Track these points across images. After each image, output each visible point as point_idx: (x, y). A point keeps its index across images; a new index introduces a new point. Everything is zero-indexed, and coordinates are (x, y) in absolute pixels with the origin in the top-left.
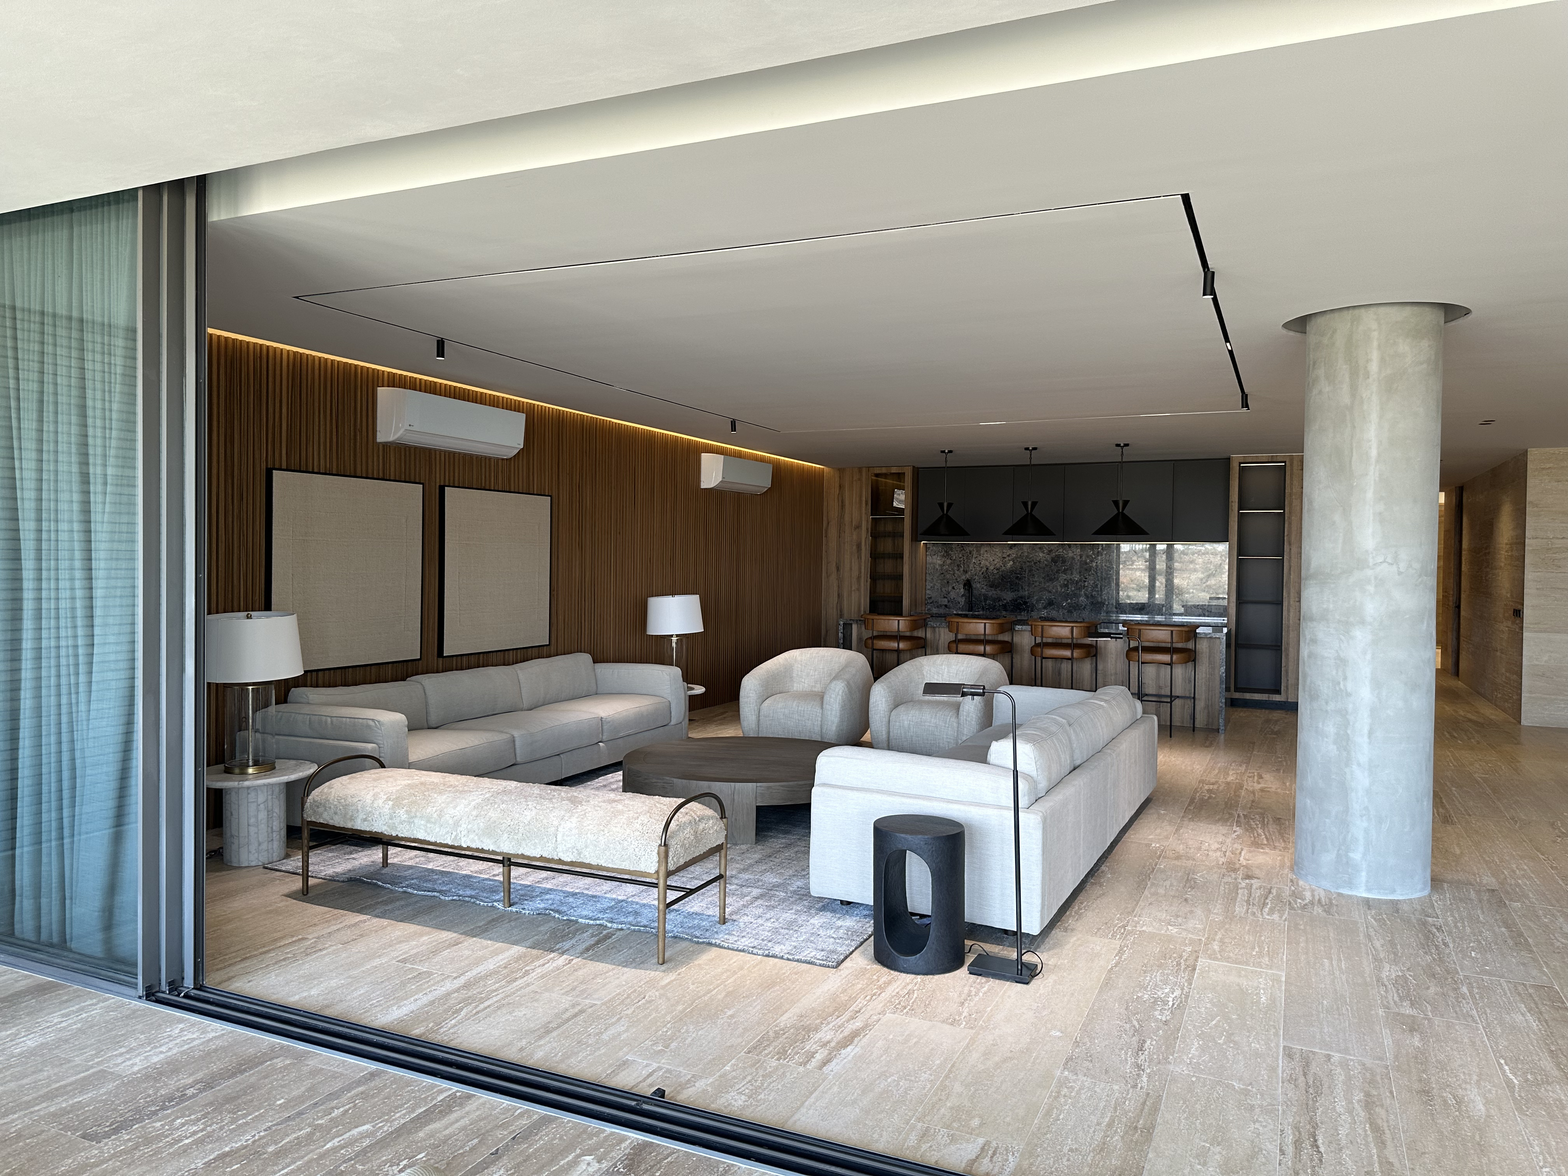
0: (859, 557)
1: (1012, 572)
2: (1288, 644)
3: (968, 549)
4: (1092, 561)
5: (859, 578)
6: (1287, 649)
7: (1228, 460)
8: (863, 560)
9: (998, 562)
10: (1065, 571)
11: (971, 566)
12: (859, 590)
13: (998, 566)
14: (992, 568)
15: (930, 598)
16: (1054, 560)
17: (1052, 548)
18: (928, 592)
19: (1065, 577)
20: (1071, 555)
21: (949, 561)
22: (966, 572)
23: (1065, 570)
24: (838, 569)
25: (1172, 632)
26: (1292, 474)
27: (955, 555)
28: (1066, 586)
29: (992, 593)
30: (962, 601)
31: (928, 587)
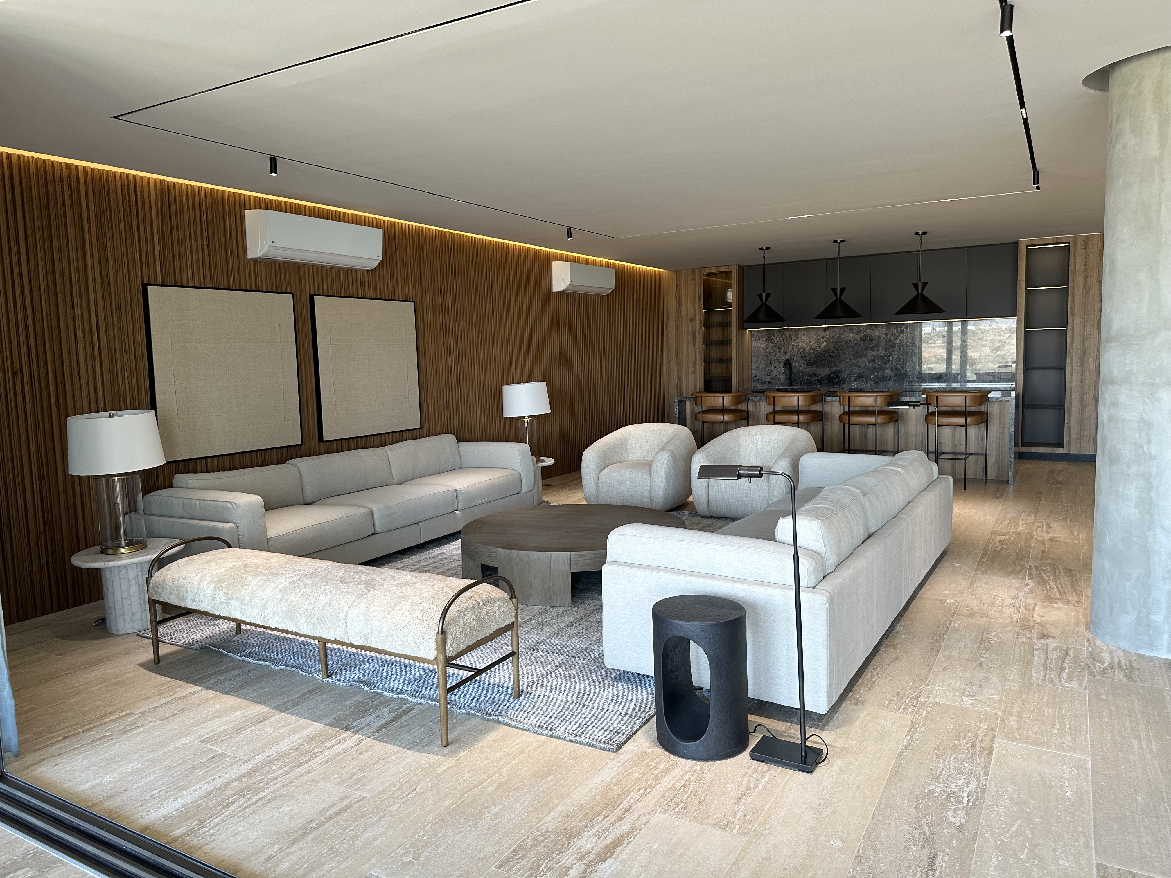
0: (695, 345)
1: (825, 351)
2: (1070, 404)
3: (787, 334)
4: (896, 339)
5: (695, 362)
6: (1070, 409)
7: (1016, 244)
8: (698, 347)
9: (813, 343)
10: (872, 349)
11: (790, 347)
12: (695, 372)
13: (814, 346)
14: (808, 348)
15: (756, 376)
16: (863, 340)
17: (861, 329)
18: (753, 371)
19: (872, 353)
20: (877, 334)
21: (771, 345)
22: (785, 353)
23: (873, 347)
24: (677, 356)
25: (966, 397)
26: (1075, 253)
27: (777, 339)
28: (873, 361)
29: (809, 370)
30: (783, 378)
31: (754, 367)
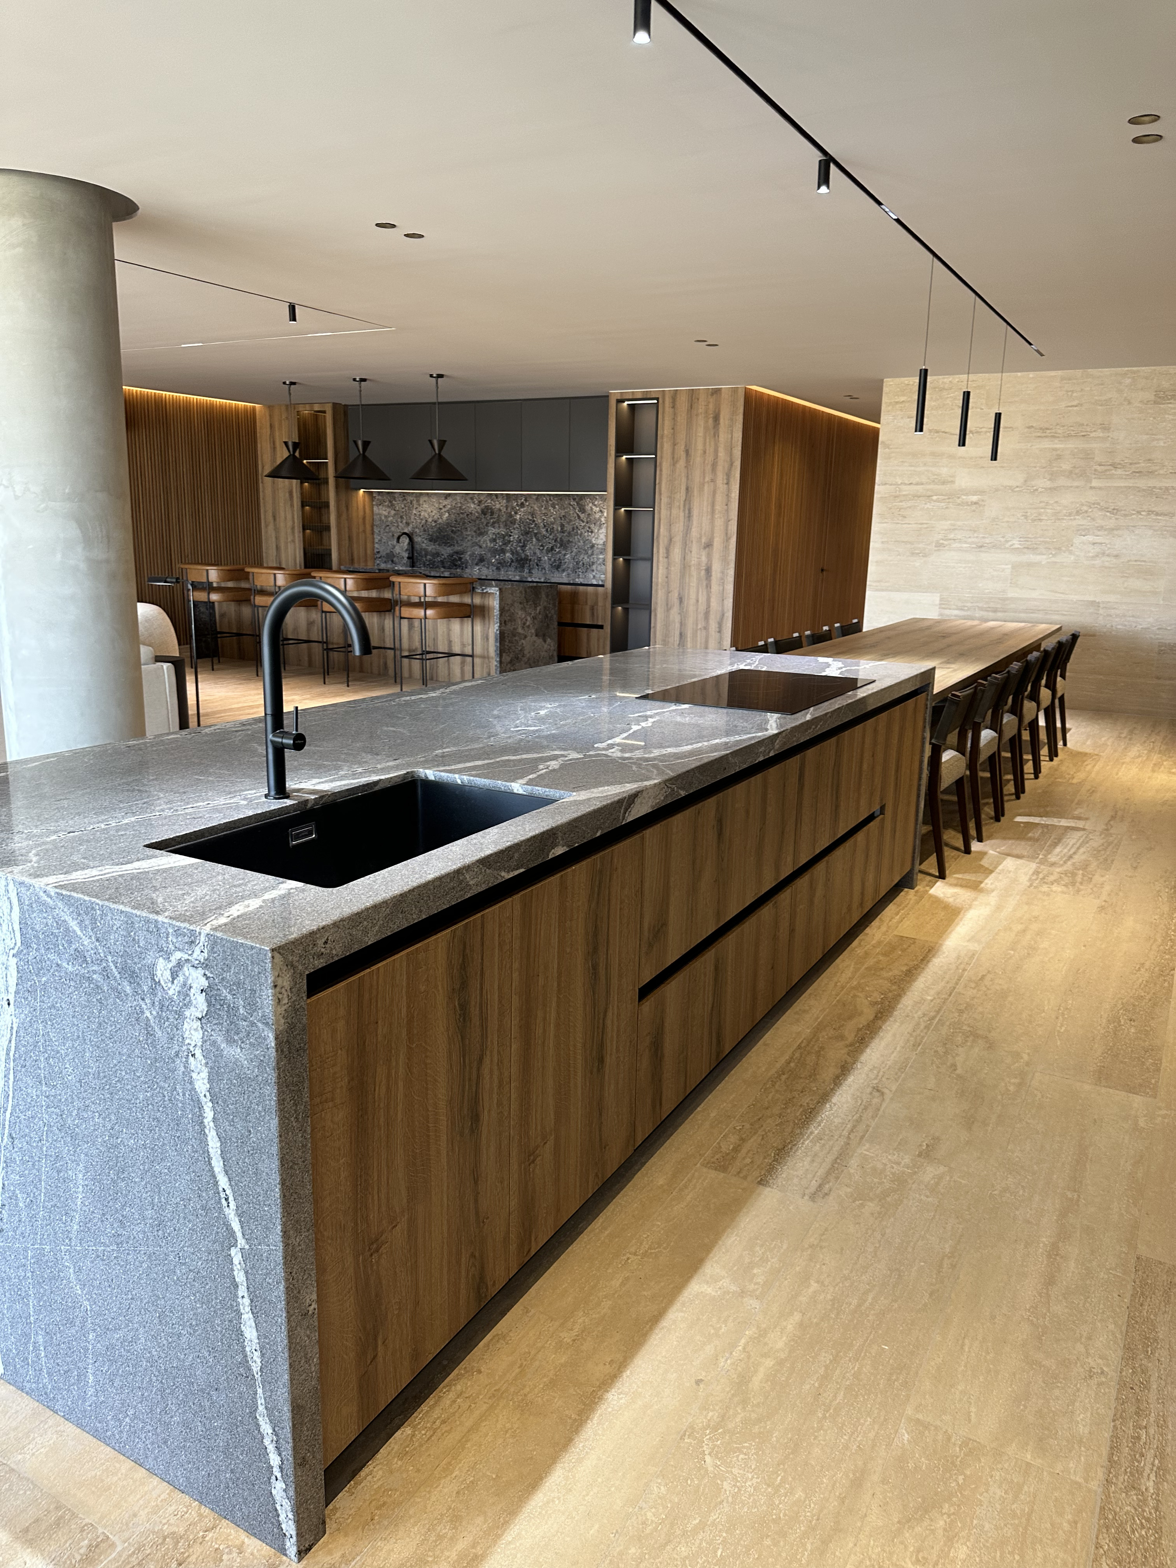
0: (292, 506)
1: (448, 524)
2: (656, 603)
3: (410, 498)
4: (516, 513)
5: (293, 528)
7: (607, 397)
8: (295, 508)
9: (435, 514)
11: (413, 517)
12: (293, 541)
13: (435, 517)
14: (430, 520)
15: (378, 552)
16: (484, 512)
17: (482, 498)
18: (376, 546)
19: (494, 530)
20: (498, 506)
21: (393, 512)
22: (408, 524)
23: (494, 523)
25: (425, 585)
26: (663, 413)
27: (399, 505)
28: (494, 540)
29: (431, 547)
30: (406, 555)
31: (376, 540)
